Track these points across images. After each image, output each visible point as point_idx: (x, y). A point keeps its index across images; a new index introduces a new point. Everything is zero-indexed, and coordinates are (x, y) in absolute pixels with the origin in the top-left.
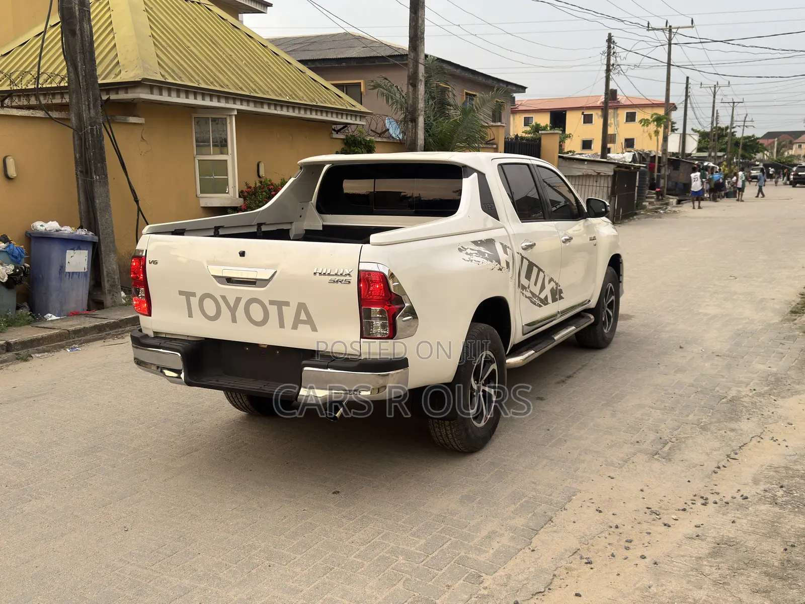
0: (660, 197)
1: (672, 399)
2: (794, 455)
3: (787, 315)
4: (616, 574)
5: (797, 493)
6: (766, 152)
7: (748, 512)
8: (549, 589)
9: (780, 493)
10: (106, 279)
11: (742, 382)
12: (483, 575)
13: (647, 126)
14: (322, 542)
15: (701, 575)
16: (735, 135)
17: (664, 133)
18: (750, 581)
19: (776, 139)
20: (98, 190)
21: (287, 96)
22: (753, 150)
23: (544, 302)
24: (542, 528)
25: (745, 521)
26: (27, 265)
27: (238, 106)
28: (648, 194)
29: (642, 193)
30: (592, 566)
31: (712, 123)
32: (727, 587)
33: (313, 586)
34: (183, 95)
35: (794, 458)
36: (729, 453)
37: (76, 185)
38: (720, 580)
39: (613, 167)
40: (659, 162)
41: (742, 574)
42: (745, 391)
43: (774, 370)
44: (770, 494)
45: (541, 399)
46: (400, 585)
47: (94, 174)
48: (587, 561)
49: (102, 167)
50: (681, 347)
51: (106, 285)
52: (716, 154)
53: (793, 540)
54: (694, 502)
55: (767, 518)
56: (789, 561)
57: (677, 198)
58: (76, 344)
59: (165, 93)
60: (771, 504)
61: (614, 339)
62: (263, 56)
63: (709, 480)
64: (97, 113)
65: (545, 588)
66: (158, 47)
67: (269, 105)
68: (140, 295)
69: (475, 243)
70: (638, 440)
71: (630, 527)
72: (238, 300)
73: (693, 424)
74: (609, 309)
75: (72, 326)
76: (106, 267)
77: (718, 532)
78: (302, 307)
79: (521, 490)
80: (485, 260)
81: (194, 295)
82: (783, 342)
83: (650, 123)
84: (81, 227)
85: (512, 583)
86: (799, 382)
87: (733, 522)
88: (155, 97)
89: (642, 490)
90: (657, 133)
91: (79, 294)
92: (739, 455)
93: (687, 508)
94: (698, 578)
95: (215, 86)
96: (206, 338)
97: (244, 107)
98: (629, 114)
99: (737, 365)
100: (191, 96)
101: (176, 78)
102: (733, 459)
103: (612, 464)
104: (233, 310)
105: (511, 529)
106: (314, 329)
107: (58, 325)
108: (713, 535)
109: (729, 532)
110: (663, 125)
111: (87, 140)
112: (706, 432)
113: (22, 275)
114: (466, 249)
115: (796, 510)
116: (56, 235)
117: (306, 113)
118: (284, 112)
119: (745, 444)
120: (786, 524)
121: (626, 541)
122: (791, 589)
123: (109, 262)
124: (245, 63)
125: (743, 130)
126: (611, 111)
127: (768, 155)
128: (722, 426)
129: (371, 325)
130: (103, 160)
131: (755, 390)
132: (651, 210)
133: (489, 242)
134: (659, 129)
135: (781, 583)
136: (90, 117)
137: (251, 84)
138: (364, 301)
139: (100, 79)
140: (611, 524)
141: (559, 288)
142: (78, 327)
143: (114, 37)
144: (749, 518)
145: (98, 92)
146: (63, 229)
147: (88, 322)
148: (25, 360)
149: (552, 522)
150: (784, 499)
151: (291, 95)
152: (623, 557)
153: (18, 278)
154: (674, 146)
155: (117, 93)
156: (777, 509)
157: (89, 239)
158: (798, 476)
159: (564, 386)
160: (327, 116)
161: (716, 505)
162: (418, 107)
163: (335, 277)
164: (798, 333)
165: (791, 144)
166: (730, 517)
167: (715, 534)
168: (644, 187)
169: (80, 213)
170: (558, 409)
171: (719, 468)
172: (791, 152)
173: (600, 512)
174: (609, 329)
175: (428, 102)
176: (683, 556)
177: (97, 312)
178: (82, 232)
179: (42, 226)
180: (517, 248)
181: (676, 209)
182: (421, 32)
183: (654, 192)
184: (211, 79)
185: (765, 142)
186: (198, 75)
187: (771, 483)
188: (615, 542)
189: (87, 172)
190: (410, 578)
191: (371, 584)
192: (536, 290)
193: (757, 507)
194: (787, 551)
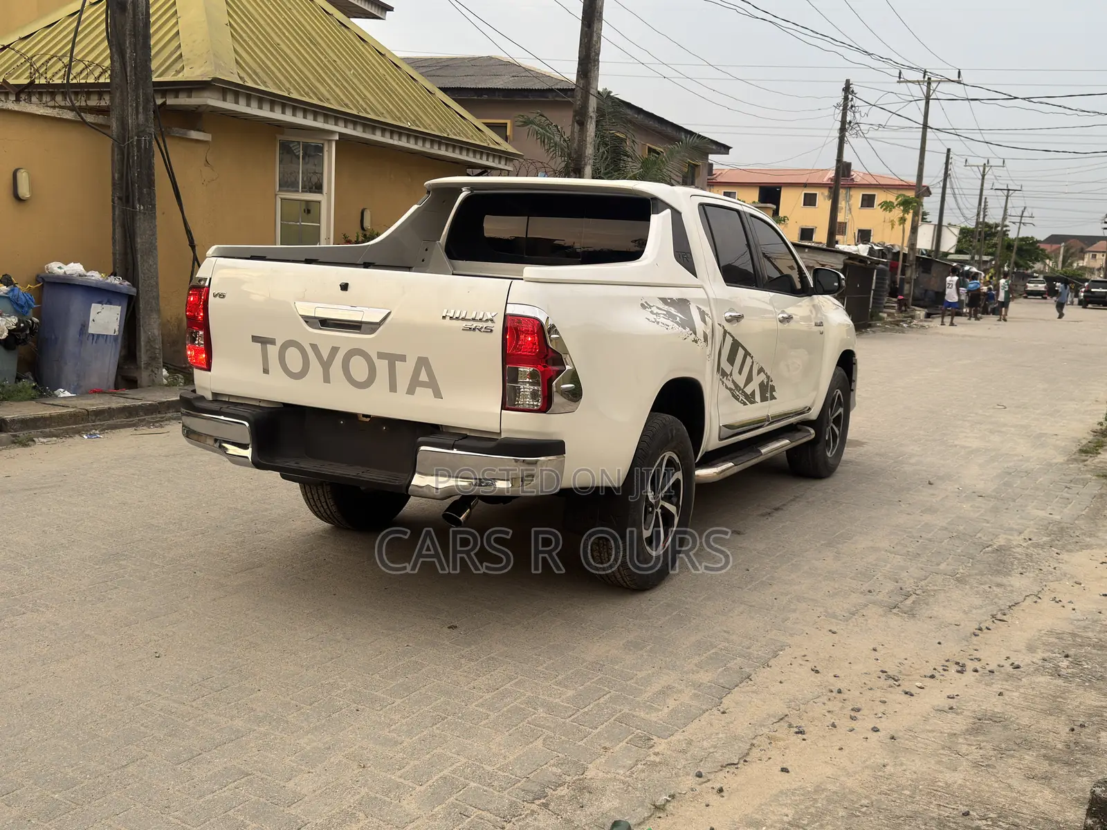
0: (903, 308)
1: (918, 544)
2: (1084, 620)
3: (1074, 454)
4: (838, 747)
5: (1088, 664)
6: (1047, 261)
7: (1021, 684)
8: (745, 761)
9: (1065, 663)
10: (143, 350)
11: (1012, 529)
12: (654, 737)
13: (890, 211)
14: (432, 685)
15: (955, 754)
16: (1008, 235)
17: (913, 221)
18: (1023, 764)
19: (1063, 244)
20: (141, 225)
21: (408, 121)
22: (1031, 256)
23: (750, 399)
24: (736, 686)
25: (1017, 694)
26: (36, 320)
27: (341, 129)
28: (887, 303)
29: (880, 300)
30: (804, 736)
31: (978, 214)
32: (991, 770)
33: (417, 737)
34: (267, 106)
35: (1082, 624)
36: (995, 613)
37: (111, 217)
38: (982, 762)
39: (842, 258)
40: (904, 261)
41: (1013, 756)
42: (1017, 539)
43: (1057, 517)
44: (1051, 664)
45: (738, 533)
46: (539, 743)
47: (137, 202)
48: (797, 730)
49: (149, 194)
50: (930, 483)
51: (143, 357)
52: (980, 257)
53: (1082, 720)
54: (946, 668)
55: (1047, 691)
56: (1076, 743)
57: (926, 310)
58: (96, 430)
59: (242, 101)
60: (1052, 676)
61: (839, 469)
62: (379, 67)
63: (967, 644)
64: (147, 120)
65: (740, 759)
66: (237, 40)
67: (383, 131)
68: (197, 342)
69: (664, 300)
70: (871, 589)
71: (857, 693)
72: (335, 350)
73: (945, 574)
74: (834, 424)
75: (93, 405)
76: (145, 332)
77: (979, 706)
78: (423, 362)
79: (709, 639)
80: (675, 325)
81: (272, 342)
82: (1068, 485)
83: (894, 208)
84: (114, 274)
85: (694, 750)
86: (1091, 534)
87: (1000, 694)
88: (229, 105)
89: (875, 650)
90: (903, 220)
91: (106, 364)
92: (1007, 616)
93: (937, 675)
94: (951, 758)
95: (311, 97)
96: (285, 405)
97: (349, 131)
98: (866, 197)
99: (1007, 509)
100: (278, 109)
101: (259, 82)
102: (1000, 620)
103: (834, 616)
104: (326, 365)
105: (693, 685)
106: (438, 394)
107: (73, 403)
108: (971, 709)
109: (995, 705)
110: (911, 211)
111: (131, 154)
112: (963, 585)
113: (28, 332)
114: (651, 307)
115: (1087, 684)
116: (80, 281)
117: (432, 147)
118: (403, 143)
119: (1016, 604)
120: (1073, 700)
121: (852, 710)
122: (1080, 776)
123: (149, 325)
124: (353, 73)
125: (1019, 228)
126: (842, 192)
127: (1051, 265)
128: (986, 579)
129: (516, 391)
130: (151, 184)
131: (1030, 539)
132: (891, 323)
133: (682, 304)
134: (906, 215)
135: (1066, 769)
136: (138, 125)
137: (361, 101)
138: (510, 358)
139: (155, 76)
140: (832, 688)
141: (770, 383)
142: (101, 407)
143: (177, 23)
144: (1022, 690)
145: (151, 90)
146: (88, 274)
147: (116, 402)
148: (24, 444)
149: (751, 680)
150: (1070, 671)
151: (414, 121)
152: (848, 729)
153: (22, 336)
154: (925, 241)
155: (177, 97)
156: (1060, 682)
157: (125, 291)
158: (1089, 645)
159: (770, 520)
160: (461, 154)
161: (975, 673)
162: (585, 153)
163: (472, 322)
164: (1089, 476)
165: (1082, 252)
166: (997, 687)
167: (975, 707)
168: (883, 292)
169: (114, 254)
170: (761, 546)
171: (980, 629)
172: (1081, 264)
173: (817, 672)
174: (833, 453)
175: (598, 149)
176: (930, 731)
177: (127, 391)
178: (115, 281)
179: (60, 268)
180: (719, 317)
181: (925, 324)
182: (595, 52)
183: (895, 300)
184: (307, 89)
185: (1048, 248)
186: (290, 83)
187: (1052, 651)
188: (836, 709)
189: (127, 198)
190: (553, 735)
191: (498, 739)
192: (741, 380)
193: (1034, 678)
194: (1074, 732)
